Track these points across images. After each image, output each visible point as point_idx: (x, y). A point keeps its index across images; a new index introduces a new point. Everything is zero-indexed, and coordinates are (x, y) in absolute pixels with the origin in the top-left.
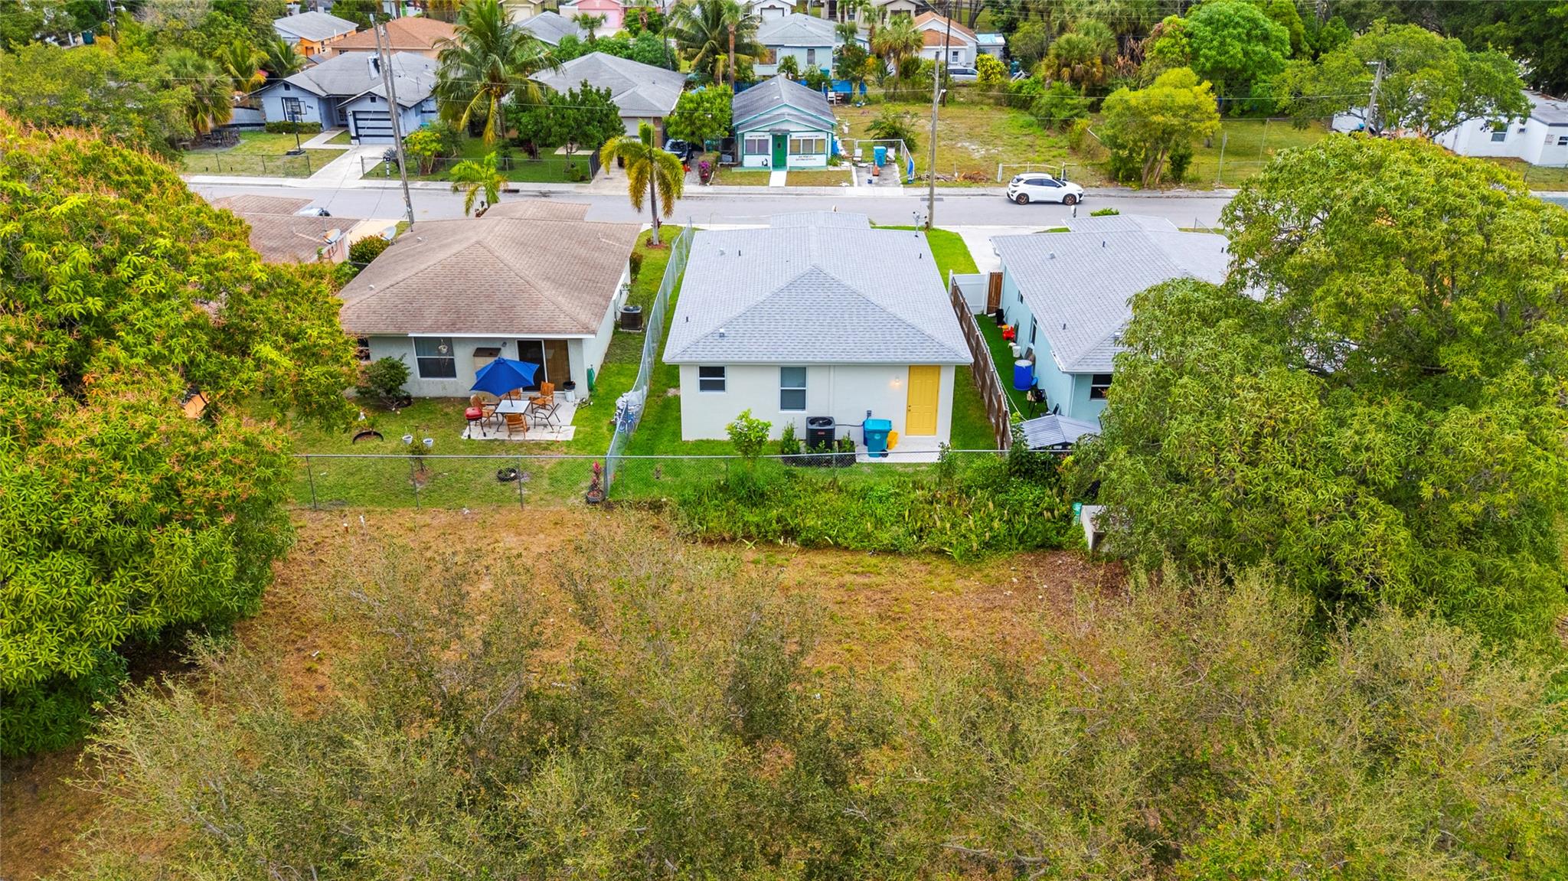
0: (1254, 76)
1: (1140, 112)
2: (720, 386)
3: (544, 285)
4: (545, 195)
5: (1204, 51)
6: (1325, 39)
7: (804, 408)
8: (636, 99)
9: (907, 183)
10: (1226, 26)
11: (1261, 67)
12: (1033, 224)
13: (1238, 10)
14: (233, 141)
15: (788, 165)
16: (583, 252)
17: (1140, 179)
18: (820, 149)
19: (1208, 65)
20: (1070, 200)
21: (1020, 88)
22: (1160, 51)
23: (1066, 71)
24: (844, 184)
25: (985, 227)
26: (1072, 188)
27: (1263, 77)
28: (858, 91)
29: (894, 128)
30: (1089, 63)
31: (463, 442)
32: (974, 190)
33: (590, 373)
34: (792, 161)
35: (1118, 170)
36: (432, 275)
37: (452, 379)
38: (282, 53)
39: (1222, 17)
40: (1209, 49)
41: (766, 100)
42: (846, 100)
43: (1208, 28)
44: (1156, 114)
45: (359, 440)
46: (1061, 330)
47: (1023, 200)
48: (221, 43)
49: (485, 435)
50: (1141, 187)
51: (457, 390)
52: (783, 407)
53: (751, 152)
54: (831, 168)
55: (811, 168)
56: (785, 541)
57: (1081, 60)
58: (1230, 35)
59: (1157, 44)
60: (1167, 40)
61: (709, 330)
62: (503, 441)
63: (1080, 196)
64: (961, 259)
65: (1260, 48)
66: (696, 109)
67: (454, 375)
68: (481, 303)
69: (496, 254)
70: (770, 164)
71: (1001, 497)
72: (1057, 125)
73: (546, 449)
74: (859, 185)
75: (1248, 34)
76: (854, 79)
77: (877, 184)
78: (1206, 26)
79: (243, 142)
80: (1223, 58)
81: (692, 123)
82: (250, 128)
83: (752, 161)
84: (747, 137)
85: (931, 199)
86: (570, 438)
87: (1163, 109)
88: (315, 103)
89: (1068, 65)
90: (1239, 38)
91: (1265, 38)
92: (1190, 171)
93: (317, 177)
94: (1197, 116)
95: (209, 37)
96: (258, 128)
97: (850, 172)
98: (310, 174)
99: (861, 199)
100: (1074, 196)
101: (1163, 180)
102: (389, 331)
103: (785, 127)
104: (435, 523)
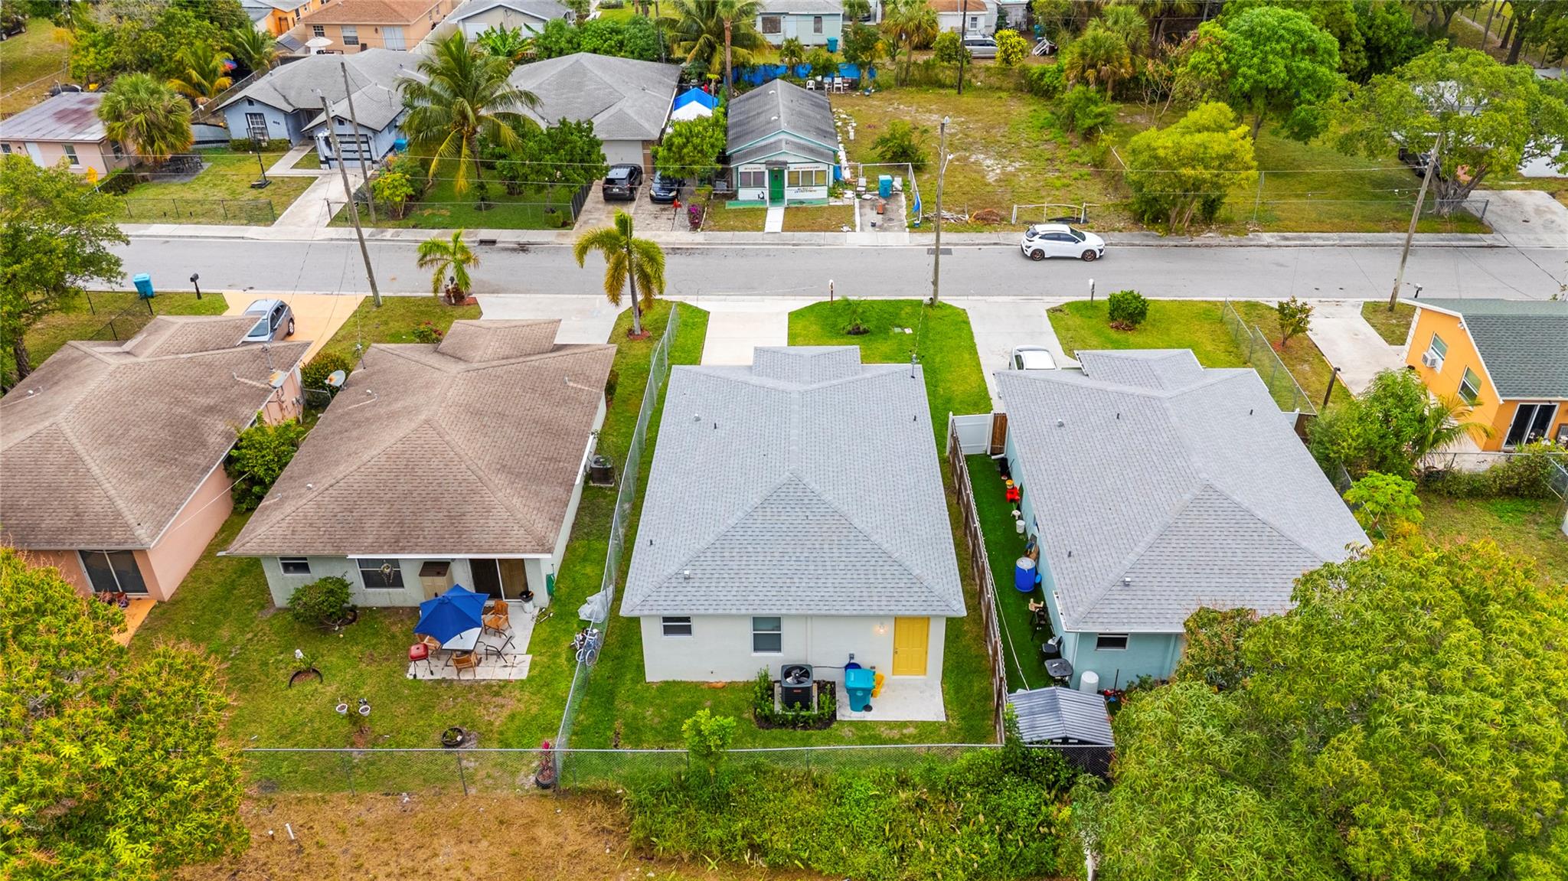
0: (1297, 94)
1: (1169, 163)
2: (687, 630)
3: (499, 480)
4: (523, 248)
5: (1243, 69)
6: (1379, 27)
7: (779, 650)
8: (622, 119)
9: (913, 227)
10: (1268, 39)
11: (1306, 85)
12: (1048, 294)
13: (1282, 20)
14: (195, 168)
15: (787, 197)
16: (545, 411)
17: (1168, 220)
18: (820, 182)
19: (1247, 86)
20: (1089, 256)
21: (1042, 75)
22: (1194, 67)
23: (1091, 74)
24: (845, 229)
25: (996, 298)
26: (1093, 241)
27: (1308, 96)
28: (866, 75)
29: (902, 147)
30: (1116, 64)
31: (405, 684)
32: (986, 236)
33: (549, 579)
34: (790, 193)
35: (1144, 212)
36: (375, 470)
37: (400, 590)
38: (249, 43)
39: (1264, 30)
40: (1250, 67)
41: (762, 118)
42: (854, 86)
43: (1249, 42)
44: (1184, 165)
45: (296, 682)
46: (1066, 556)
47: (1038, 255)
48: (181, 44)
49: (432, 673)
50: (1169, 231)
51: (405, 601)
52: (756, 649)
53: (746, 185)
54: (833, 202)
55: (811, 202)
56: (752, 858)
57: (1108, 61)
58: (1274, 52)
59: (1192, 60)
60: (1203, 55)
61: (672, 569)
62: (452, 681)
63: (1101, 251)
64: (967, 356)
65: (1306, 64)
66: (685, 145)
67: (402, 586)
68: (427, 511)
69: (447, 438)
70: (767, 197)
71: (993, 798)
72: (1079, 131)
73: (497, 694)
74: (862, 229)
75: (1294, 48)
76: (862, 65)
77: (882, 228)
78: (1246, 39)
79: (206, 165)
80: (1264, 77)
81: (681, 158)
82: (215, 145)
83: (747, 194)
84: (741, 169)
85: (937, 252)
86: (524, 676)
87: (1193, 160)
88: (281, 119)
89: (1093, 66)
90: (1282, 54)
91: (1312, 50)
92: (1222, 213)
93: (281, 224)
94: (1231, 166)
95: (167, 38)
96: (223, 145)
97: (852, 207)
98: (274, 219)
99: (862, 252)
100: (1093, 252)
101: (1193, 221)
102: (326, 552)
103: (781, 158)
104: (370, 818)
